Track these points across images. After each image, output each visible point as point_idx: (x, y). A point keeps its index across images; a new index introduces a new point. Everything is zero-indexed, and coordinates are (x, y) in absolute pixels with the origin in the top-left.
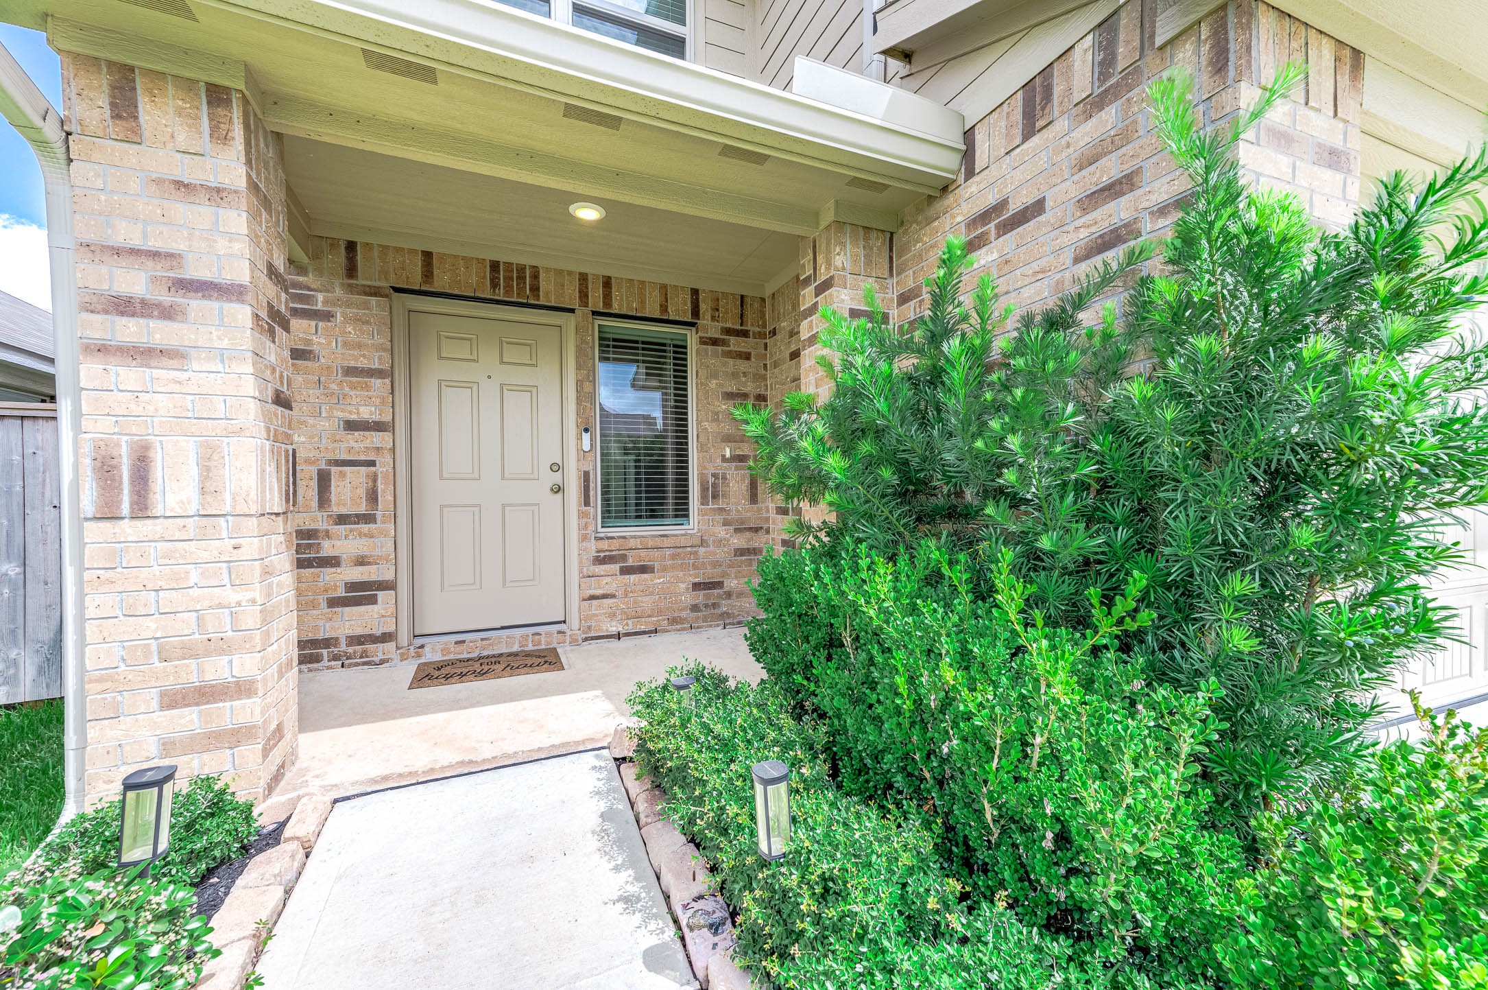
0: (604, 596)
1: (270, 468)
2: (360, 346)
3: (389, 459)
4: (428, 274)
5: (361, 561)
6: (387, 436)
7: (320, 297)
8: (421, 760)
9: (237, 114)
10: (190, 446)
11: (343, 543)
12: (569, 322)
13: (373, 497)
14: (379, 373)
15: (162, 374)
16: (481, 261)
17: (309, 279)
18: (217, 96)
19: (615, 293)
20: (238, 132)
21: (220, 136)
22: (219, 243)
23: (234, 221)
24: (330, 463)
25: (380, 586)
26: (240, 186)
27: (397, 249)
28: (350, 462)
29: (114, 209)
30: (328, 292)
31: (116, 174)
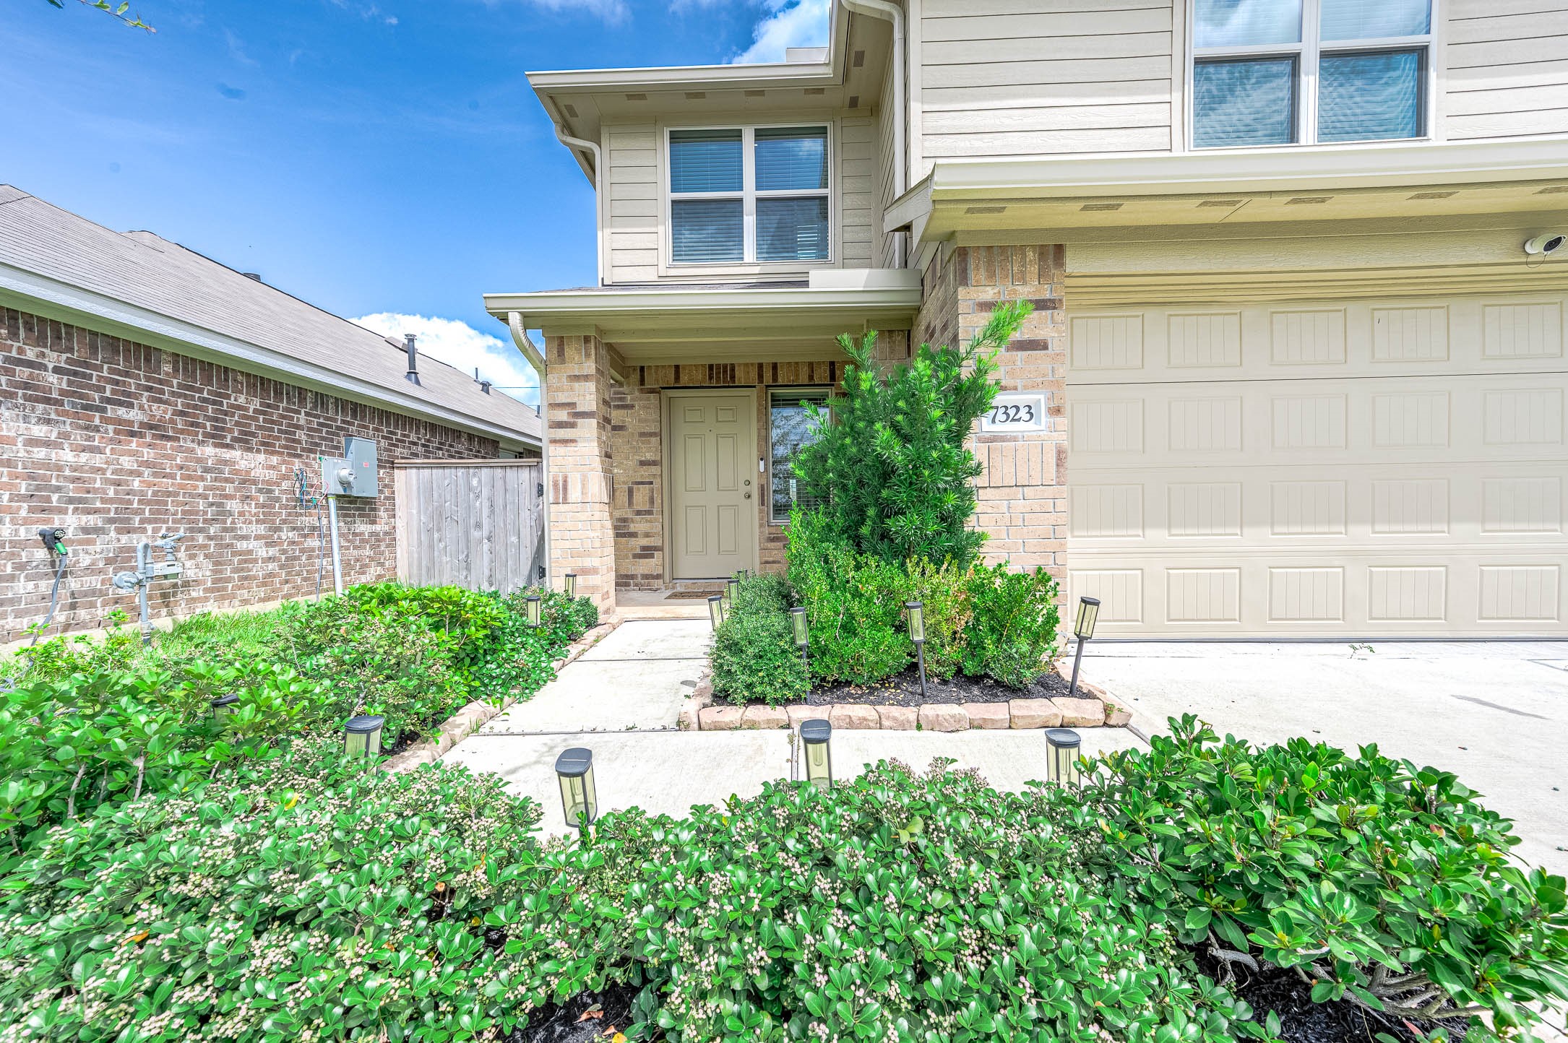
0: (774, 562)
1: (604, 484)
2: (646, 421)
3: (659, 480)
4: (677, 378)
5: (647, 535)
6: (658, 468)
7: (629, 397)
8: (660, 615)
9: (592, 345)
10: (578, 476)
11: (639, 526)
12: (753, 393)
13: (652, 501)
14: (651, 435)
15: (570, 449)
16: (703, 366)
17: (624, 389)
18: (587, 340)
19: (779, 372)
20: (593, 352)
21: (588, 355)
22: (588, 396)
23: (591, 386)
24: (633, 483)
25: (656, 549)
26: (594, 372)
27: (663, 366)
28: (642, 483)
29: (558, 390)
30: (632, 394)
31: (559, 376)
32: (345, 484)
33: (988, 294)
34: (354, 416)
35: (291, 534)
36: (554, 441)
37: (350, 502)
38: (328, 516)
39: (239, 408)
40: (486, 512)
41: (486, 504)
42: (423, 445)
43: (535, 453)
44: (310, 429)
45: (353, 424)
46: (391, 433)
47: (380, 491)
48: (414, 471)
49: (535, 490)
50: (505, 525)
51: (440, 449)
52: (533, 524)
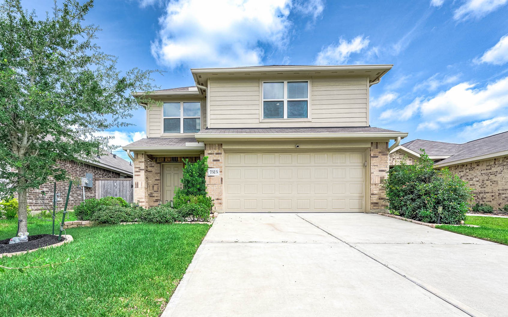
1: (146, 184)
2: (157, 170)
3: (160, 184)
4: (164, 160)
5: (157, 197)
6: (160, 181)
7: (153, 164)
9: (144, 155)
10: (141, 182)
11: (155, 194)
12: (182, 164)
13: (158, 189)
14: (158, 173)
15: (139, 177)
16: (170, 157)
17: (152, 162)
21: (143, 157)
22: (143, 166)
23: (143, 164)
24: (154, 184)
25: (159, 200)
26: (144, 161)
27: (161, 157)
28: (156, 184)
29: (137, 164)
30: (154, 164)
31: (137, 162)
32: (86, 184)
33: (210, 152)
34: (88, 168)
35: (76, 195)
36: (136, 175)
37: (87, 188)
38: (83, 191)
39: (68, 167)
40: (118, 192)
41: (118, 190)
42: (102, 175)
43: (131, 177)
44: (80, 171)
45: (87, 170)
46: (95, 172)
47: (93, 186)
48: (101, 181)
49: (130, 186)
50: (123, 195)
51: (106, 176)
52: (130, 195)
